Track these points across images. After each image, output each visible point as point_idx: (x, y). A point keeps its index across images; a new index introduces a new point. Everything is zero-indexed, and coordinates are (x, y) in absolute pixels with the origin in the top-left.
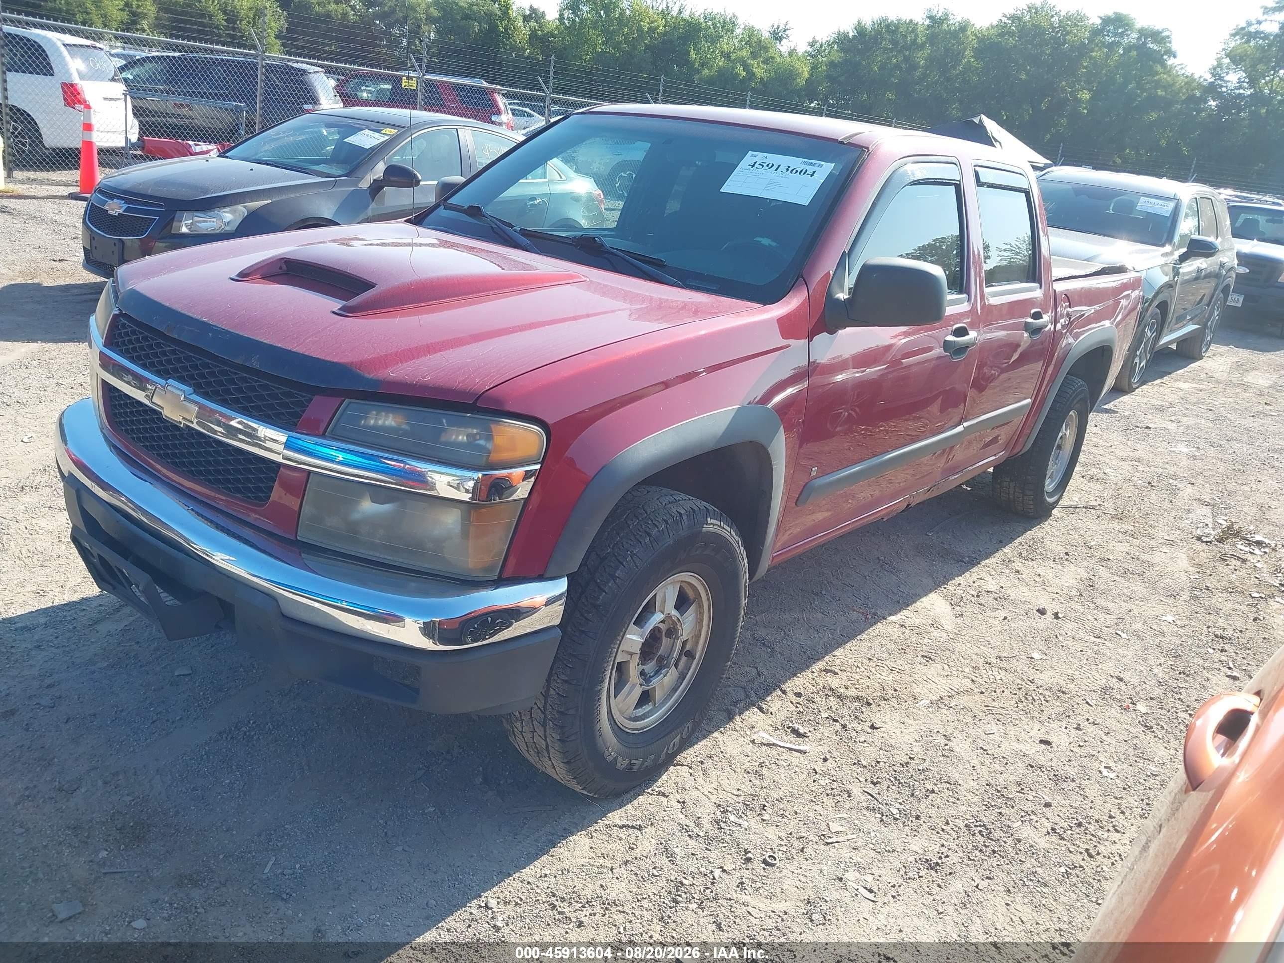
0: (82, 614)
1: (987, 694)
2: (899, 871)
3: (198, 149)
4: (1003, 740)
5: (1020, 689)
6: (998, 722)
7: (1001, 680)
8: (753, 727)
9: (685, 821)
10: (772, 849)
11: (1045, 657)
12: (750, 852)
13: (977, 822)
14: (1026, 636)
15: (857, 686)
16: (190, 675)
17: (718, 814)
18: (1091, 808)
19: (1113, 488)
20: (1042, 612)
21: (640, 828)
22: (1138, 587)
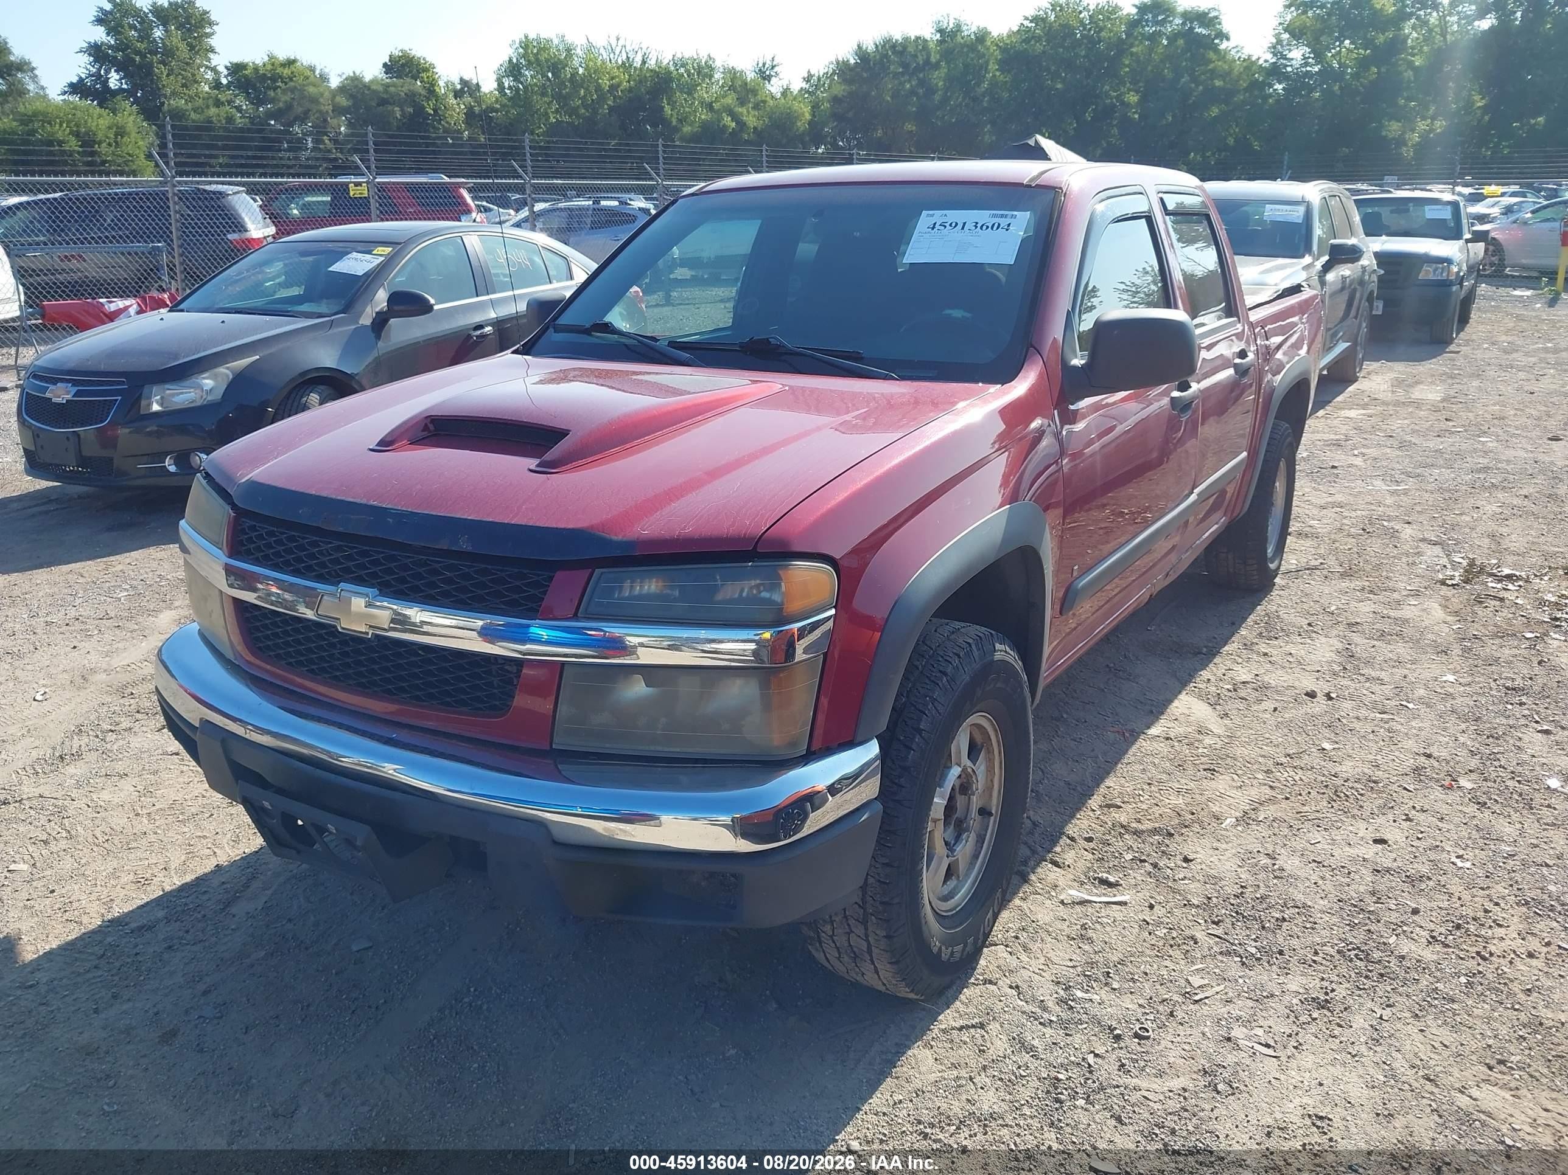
0: (205, 897)
1: (1292, 799)
2: (1288, 1017)
3: (112, 307)
4: (1333, 847)
5: (1326, 786)
6: (1319, 829)
7: (1301, 780)
8: (1056, 886)
9: (1028, 1008)
10: (1138, 1020)
11: (1336, 746)
12: (1116, 1028)
13: (1348, 945)
14: (1307, 725)
15: (1149, 817)
16: (371, 947)
17: (1062, 992)
18: (1462, 906)
19: (1328, 542)
20: (1312, 695)
21: (982, 1026)
22: (1402, 649)
